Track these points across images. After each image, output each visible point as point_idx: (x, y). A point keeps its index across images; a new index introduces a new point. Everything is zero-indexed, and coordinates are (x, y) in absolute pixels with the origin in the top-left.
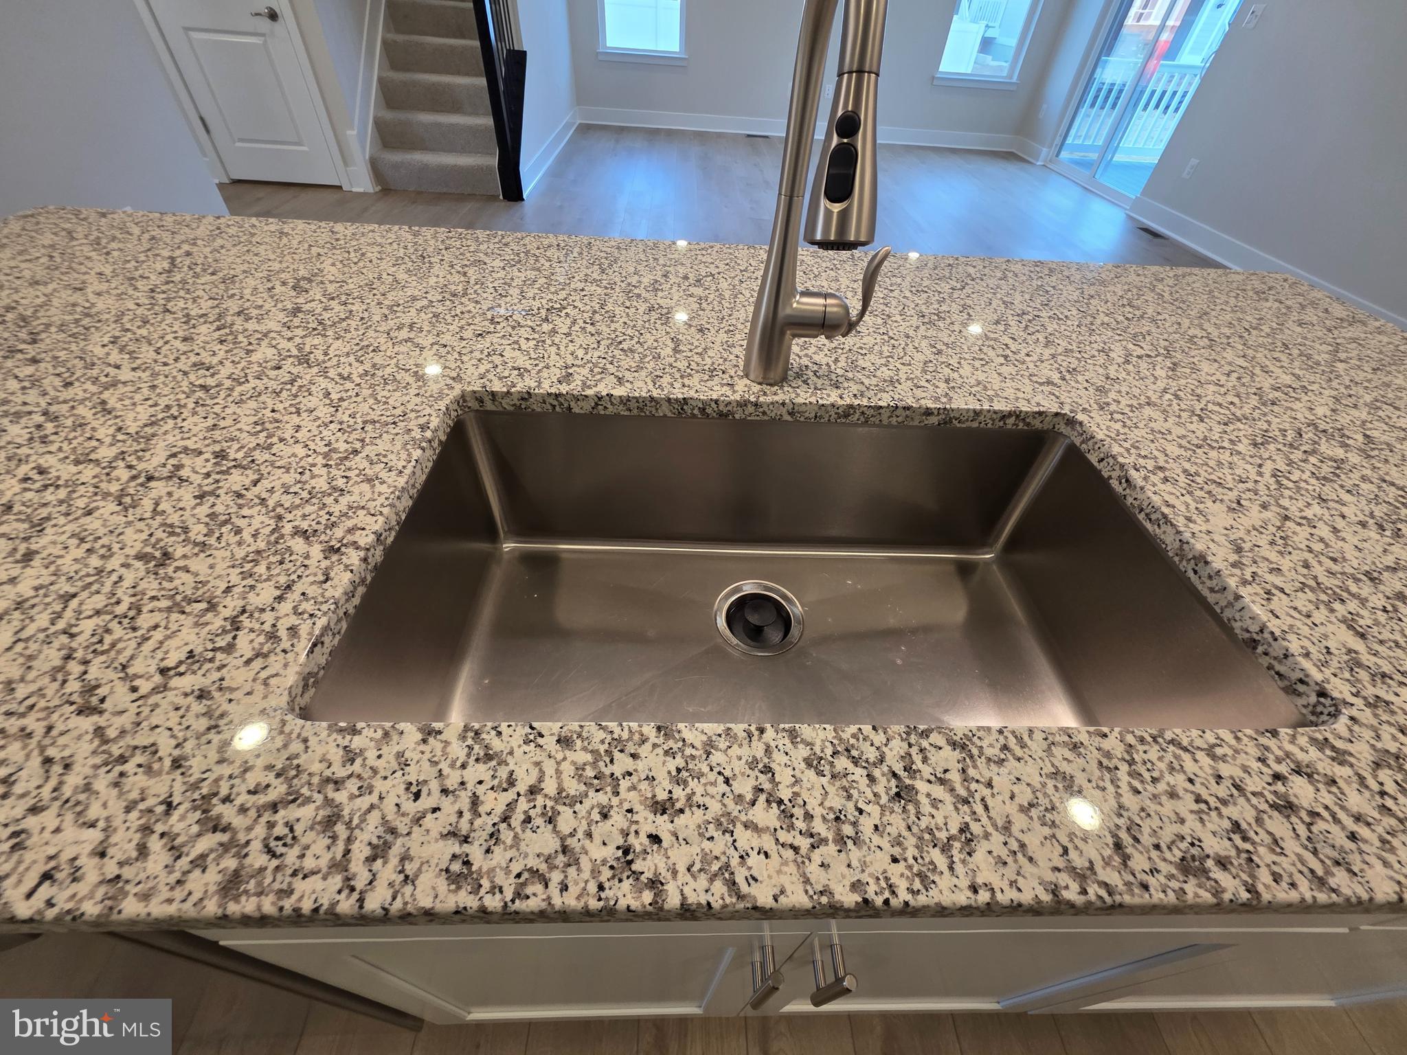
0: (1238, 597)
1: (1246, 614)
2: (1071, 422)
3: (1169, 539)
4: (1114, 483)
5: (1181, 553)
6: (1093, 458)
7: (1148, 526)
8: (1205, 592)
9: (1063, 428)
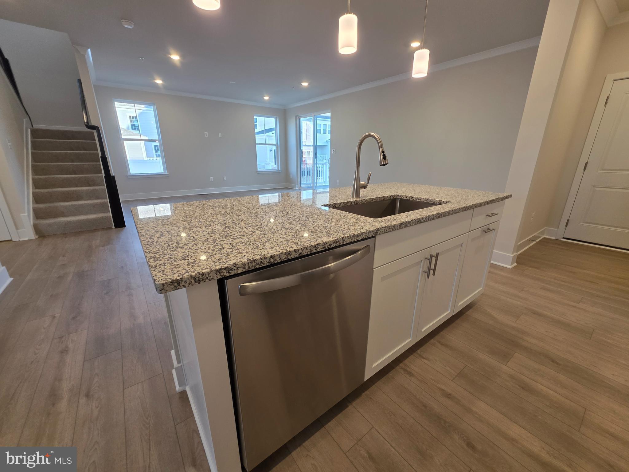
0: (435, 200)
1: (437, 201)
2: (398, 195)
3: (423, 200)
4: (411, 199)
5: (426, 200)
6: (405, 198)
7: (419, 200)
8: (432, 202)
9: (398, 197)
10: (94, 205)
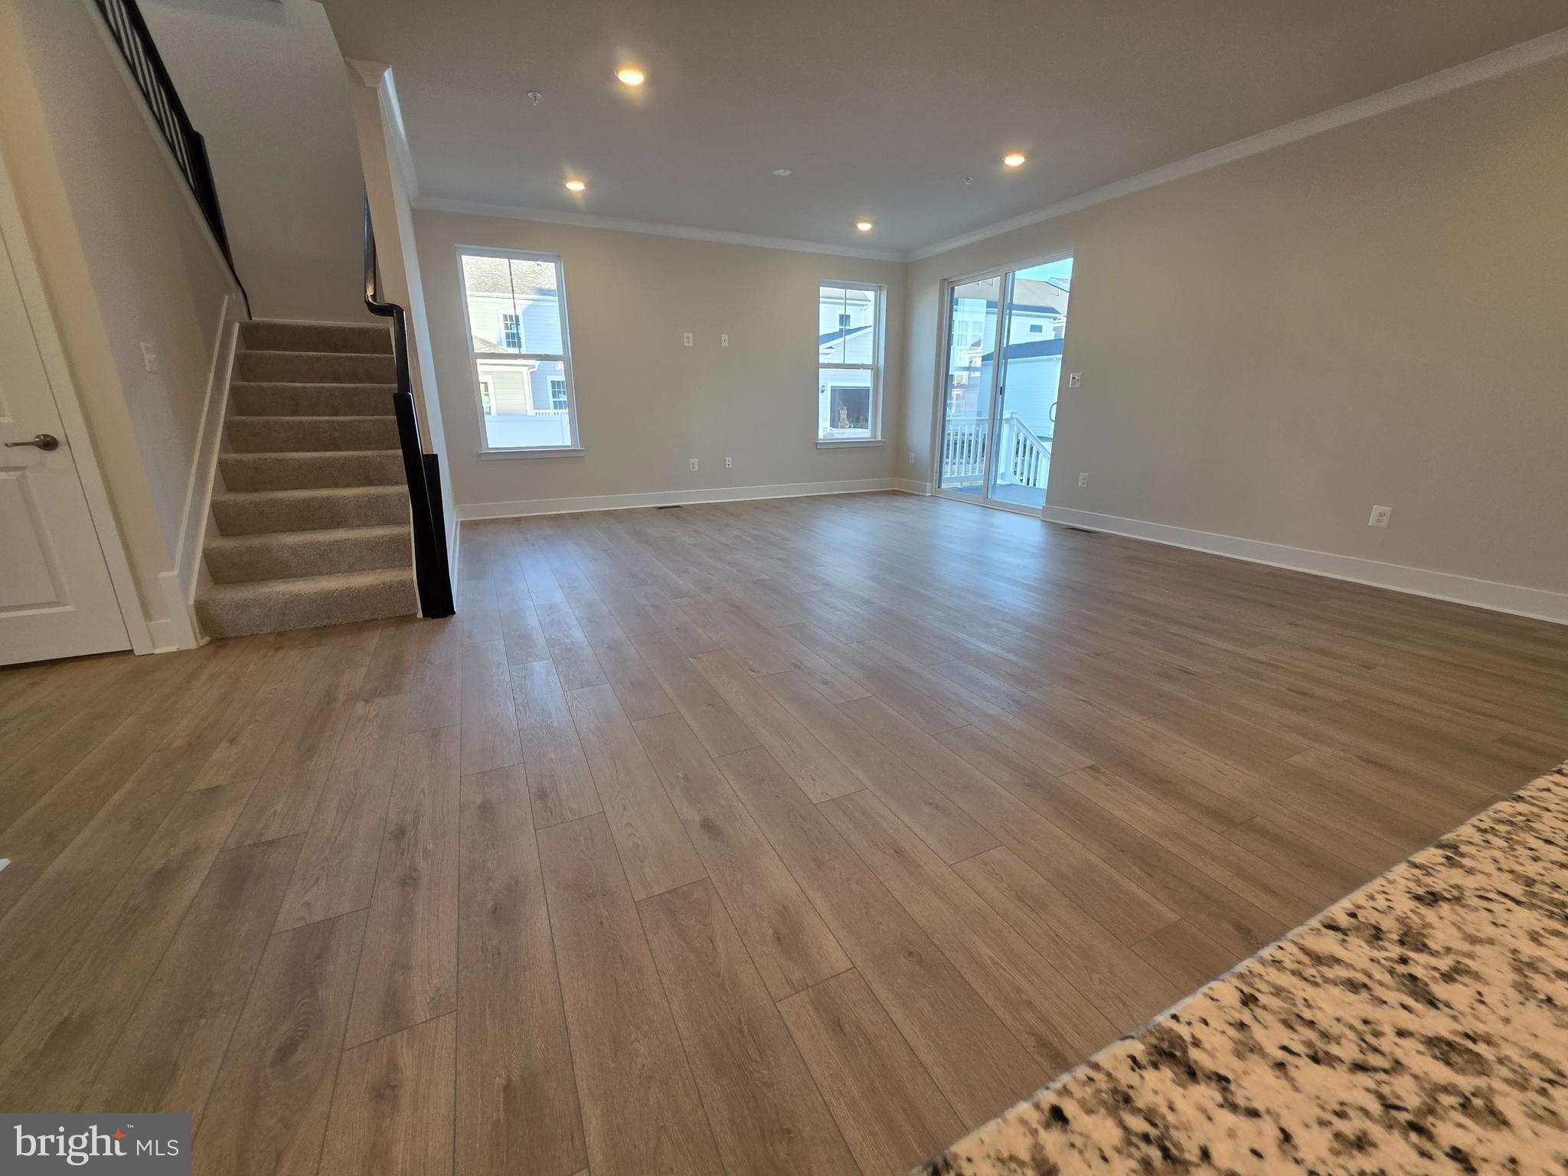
10: (372, 545)
